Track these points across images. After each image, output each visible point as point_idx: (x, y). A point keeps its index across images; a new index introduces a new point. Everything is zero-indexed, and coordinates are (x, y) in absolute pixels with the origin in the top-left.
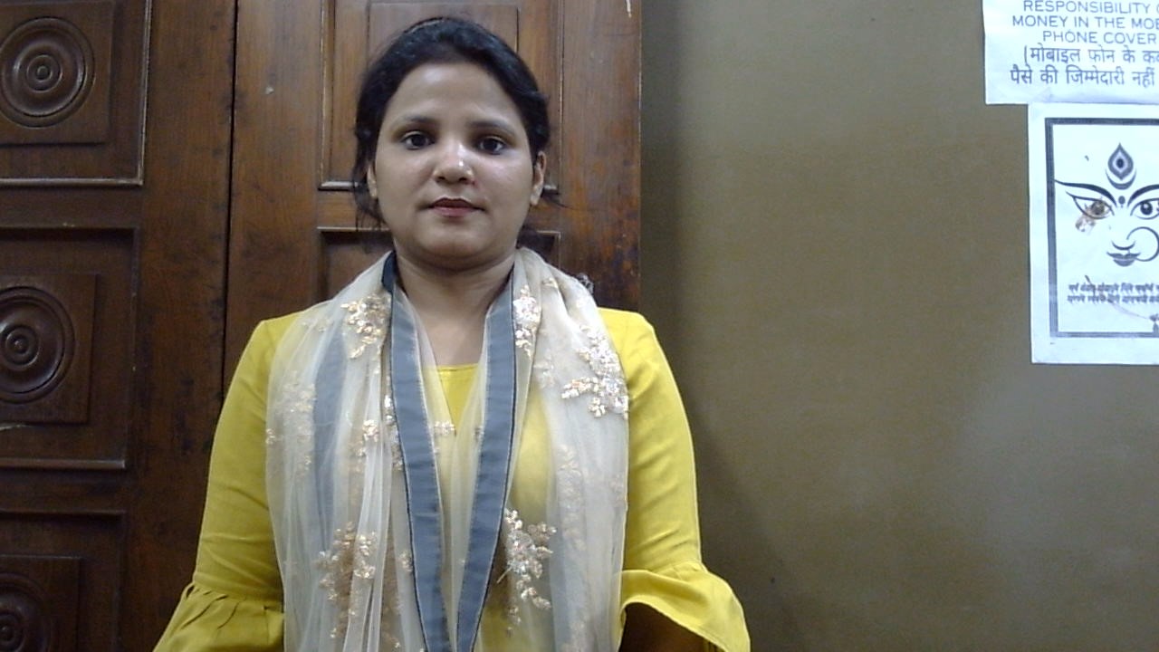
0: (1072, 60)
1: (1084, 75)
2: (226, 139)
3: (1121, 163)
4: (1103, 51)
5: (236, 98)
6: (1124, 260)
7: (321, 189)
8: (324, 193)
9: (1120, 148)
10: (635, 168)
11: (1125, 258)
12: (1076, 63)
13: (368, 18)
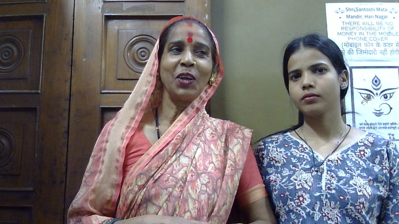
0: (359, 47)
1: (363, 51)
2: (69, 77)
3: (376, 81)
4: (369, 43)
5: (73, 63)
6: (378, 115)
7: (101, 93)
8: (103, 94)
9: (376, 76)
11: (379, 114)
12: (360, 47)
13: (118, 35)
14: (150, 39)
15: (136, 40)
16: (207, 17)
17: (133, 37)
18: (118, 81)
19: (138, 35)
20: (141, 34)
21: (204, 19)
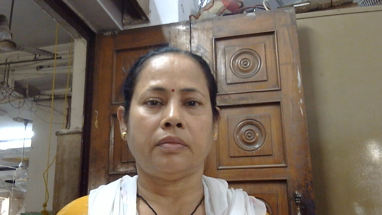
7: (218, 169)
10: (309, 158)
13: (228, 121)
14: (254, 122)
15: (243, 124)
16: (301, 101)
17: (240, 122)
18: (231, 158)
19: (244, 119)
20: (246, 119)
21: (299, 103)
